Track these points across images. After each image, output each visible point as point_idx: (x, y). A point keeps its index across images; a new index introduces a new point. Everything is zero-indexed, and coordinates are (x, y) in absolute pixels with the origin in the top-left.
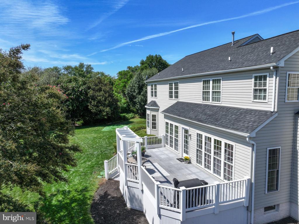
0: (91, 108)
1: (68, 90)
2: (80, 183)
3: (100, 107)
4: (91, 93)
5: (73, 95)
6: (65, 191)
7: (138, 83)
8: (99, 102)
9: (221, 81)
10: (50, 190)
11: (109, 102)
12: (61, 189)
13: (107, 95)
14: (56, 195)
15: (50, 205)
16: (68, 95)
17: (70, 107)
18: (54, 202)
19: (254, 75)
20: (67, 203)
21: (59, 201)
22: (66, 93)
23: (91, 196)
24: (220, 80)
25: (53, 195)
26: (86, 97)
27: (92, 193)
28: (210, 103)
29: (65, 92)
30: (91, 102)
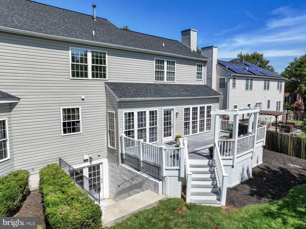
9: (175, 64)
19: (197, 64)
24: (174, 62)
28: (164, 82)
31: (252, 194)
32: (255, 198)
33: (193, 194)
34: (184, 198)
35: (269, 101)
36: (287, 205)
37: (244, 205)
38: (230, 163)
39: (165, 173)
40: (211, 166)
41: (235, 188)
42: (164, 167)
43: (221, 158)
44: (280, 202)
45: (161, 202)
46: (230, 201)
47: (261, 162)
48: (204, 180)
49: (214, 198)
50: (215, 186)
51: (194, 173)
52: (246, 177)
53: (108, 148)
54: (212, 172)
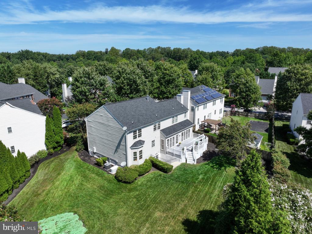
24: (177, 116)
28: (174, 124)
31: (203, 160)
32: (204, 161)
33: (189, 161)
34: (186, 163)
35: (215, 111)
36: (211, 162)
37: (200, 163)
38: (197, 152)
39: (182, 157)
40: (192, 154)
41: (198, 159)
42: (182, 155)
43: (195, 151)
44: (209, 161)
45: (181, 164)
46: (197, 162)
47: (206, 149)
48: (191, 158)
49: (194, 162)
50: (193, 159)
51: (189, 158)
52: (202, 155)
53: (161, 150)
54: (193, 155)
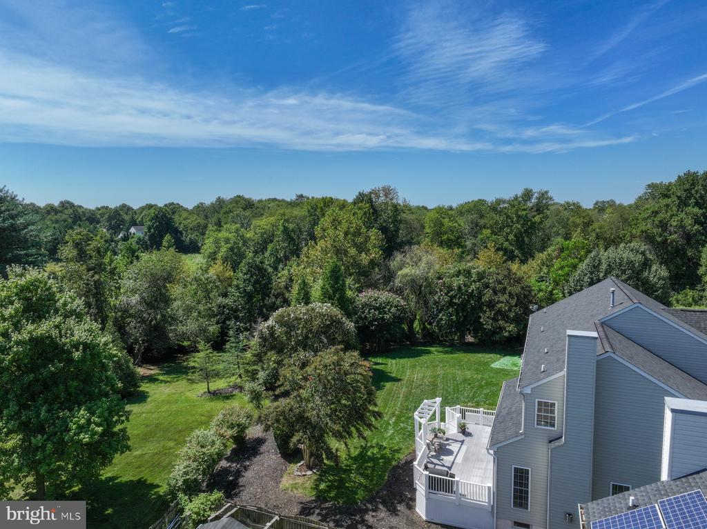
0: (484, 323)
1: (452, 290)
2: (398, 443)
3: (500, 322)
4: (487, 295)
5: (460, 298)
6: (383, 446)
7: (588, 275)
8: (499, 312)
10: (372, 441)
11: (516, 314)
12: (381, 443)
13: (513, 302)
14: (373, 447)
15: (366, 455)
16: (452, 297)
17: (454, 317)
18: (369, 453)
20: (377, 458)
21: (373, 453)
22: (449, 294)
23: (398, 458)
25: (372, 447)
26: (479, 302)
27: (401, 456)
29: (448, 292)
30: (485, 312)
